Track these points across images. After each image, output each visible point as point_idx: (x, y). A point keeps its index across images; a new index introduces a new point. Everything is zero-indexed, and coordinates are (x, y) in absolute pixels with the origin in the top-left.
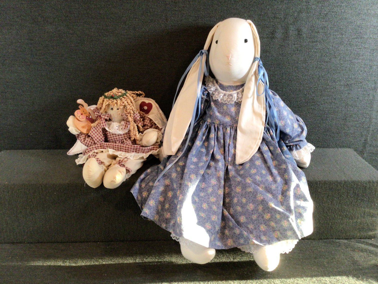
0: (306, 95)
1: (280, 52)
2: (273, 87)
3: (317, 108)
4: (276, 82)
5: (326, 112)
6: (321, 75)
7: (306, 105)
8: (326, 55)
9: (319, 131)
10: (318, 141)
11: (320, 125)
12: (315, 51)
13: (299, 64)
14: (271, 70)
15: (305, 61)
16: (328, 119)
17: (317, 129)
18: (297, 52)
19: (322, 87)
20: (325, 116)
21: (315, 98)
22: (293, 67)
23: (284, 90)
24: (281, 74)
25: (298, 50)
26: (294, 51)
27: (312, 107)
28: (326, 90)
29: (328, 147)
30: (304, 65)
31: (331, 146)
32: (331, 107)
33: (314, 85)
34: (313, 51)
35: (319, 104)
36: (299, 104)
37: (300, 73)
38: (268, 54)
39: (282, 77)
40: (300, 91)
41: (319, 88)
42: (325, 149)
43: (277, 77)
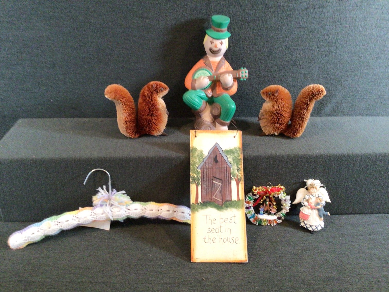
0: (361, 57)
1: (338, 8)
2: (326, 48)
3: (371, 72)
4: (329, 42)
5: (380, 76)
6: (380, 35)
7: (360, 68)
8: (387, 13)
9: (370, 98)
10: (367, 109)
11: (372, 92)
12: (377, 7)
13: (357, 22)
14: (326, 29)
15: (364, 19)
16: (382, 84)
17: (369, 95)
18: (356, 7)
19: (379, 49)
20: (379, 81)
21: (370, 62)
22: (350, 25)
23: (338, 51)
24: (337, 34)
25: (357, 6)
26: (353, 7)
27: (366, 71)
28: (383, 52)
29: (378, 115)
30: (362, 23)
31: (380, 114)
32: (387, 71)
33: (371, 47)
34: (373, 7)
35: (373, 67)
36: (353, 68)
37: (356, 33)
38: (324, 10)
39: (337, 36)
40: (355, 53)
41: (375, 50)
42: (375, 118)
43: (331, 36)
